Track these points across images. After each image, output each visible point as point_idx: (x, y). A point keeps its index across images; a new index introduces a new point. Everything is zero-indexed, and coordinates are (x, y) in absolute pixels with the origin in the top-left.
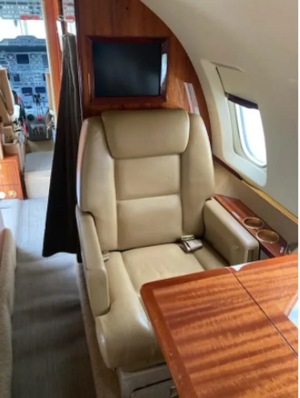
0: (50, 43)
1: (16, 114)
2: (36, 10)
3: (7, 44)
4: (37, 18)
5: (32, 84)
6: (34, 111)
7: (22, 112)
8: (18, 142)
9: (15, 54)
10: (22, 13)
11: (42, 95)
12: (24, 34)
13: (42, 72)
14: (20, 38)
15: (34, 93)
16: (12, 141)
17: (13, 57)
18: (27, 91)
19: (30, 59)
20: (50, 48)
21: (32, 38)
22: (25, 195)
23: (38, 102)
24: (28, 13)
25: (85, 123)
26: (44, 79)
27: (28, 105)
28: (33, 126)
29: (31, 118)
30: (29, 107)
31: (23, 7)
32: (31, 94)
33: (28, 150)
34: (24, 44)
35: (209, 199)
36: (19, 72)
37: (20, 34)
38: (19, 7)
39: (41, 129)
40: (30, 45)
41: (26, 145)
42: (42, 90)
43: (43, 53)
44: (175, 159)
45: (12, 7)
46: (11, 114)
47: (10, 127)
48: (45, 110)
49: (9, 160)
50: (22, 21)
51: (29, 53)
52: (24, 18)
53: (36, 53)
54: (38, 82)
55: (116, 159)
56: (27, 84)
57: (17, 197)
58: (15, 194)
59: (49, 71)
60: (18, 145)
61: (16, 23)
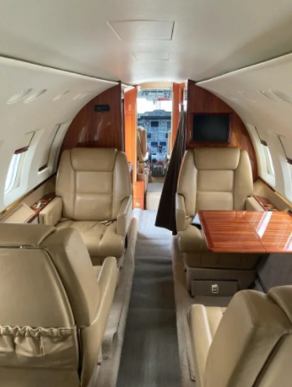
0: (174, 115)
1: (146, 157)
2: (168, 95)
3: (147, 115)
4: (168, 100)
5: (158, 140)
6: (157, 157)
7: (150, 157)
8: (146, 173)
9: (150, 121)
10: (159, 97)
11: (164, 147)
12: (158, 109)
13: (165, 132)
14: (156, 111)
15: (159, 145)
16: (142, 172)
17: (149, 123)
18: (154, 144)
19: (159, 124)
20: (173, 118)
21: (163, 111)
22: (145, 208)
23: (160, 151)
24: (163, 97)
25: (186, 152)
26: (167, 137)
27: (154, 153)
28: (155, 166)
29: (155, 161)
30: (155, 154)
31: (160, 94)
32: (157, 146)
33: (150, 181)
34: (158, 115)
35: (249, 196)
36: (151, 132)
37: (156, 109)
38: (158, 94)
39: (160, 168)
40: (160, 115)
41: (149, 178)
42: (164, 144)
43: (168, 120)
44: (231, 173)
45: (154, 94)
46: (144, 157)
47: (142, 164)
48: (164, 156)
49: (139, 183)
50: (158, 102)
51: (159, 121)
52: (160, 100)
53: (163, 120)
54: (162, 139)
55: (199, 170)
56: (155, 140)
57: (140, 207)
58: (139, 205)
59: (171, 131)
60: (145, 175)
61: (154, 102)
